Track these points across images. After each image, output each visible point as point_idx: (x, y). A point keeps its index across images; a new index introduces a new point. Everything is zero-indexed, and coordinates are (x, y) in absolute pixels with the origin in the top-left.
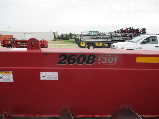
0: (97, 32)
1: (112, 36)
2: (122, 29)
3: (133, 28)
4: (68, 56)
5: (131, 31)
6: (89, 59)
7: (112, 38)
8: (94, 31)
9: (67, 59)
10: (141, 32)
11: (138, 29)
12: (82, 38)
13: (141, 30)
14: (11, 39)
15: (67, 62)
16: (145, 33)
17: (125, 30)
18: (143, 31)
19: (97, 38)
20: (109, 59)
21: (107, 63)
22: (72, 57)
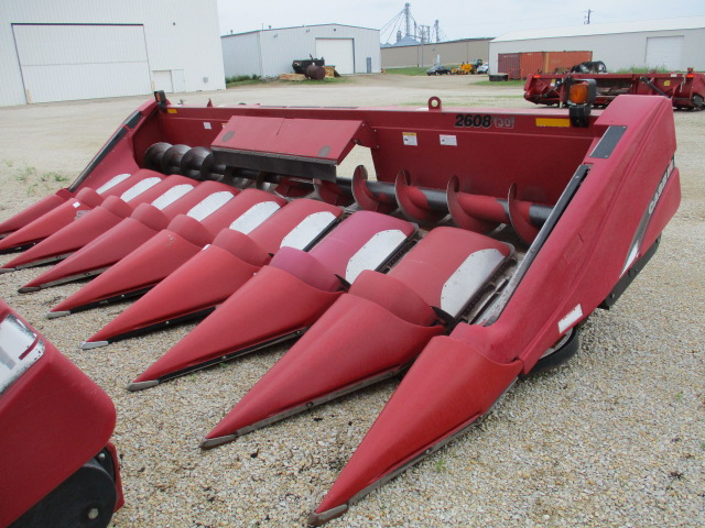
9: (463, 121)
14: (584, 68)
15: (464, 124)
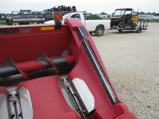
0: (29, 11)
1: (45, 15)
2: (54, 7)
3: (64, 6)
4: (3, 30)
5: (63, 9)
6: (15, 31)
7: (45, 16)
8: (26, 10)
9: (2, 32)
10: (71, 10)
11: (69, 7)
12: (13, 18)
13: (71, 8)
15: (2, 34)
16: (76, 10)
17: (58, 8)
18: (73, 9)
19: (30, 17)
20: (27, 30)
21: (26, 32)
22: (5, 30)
